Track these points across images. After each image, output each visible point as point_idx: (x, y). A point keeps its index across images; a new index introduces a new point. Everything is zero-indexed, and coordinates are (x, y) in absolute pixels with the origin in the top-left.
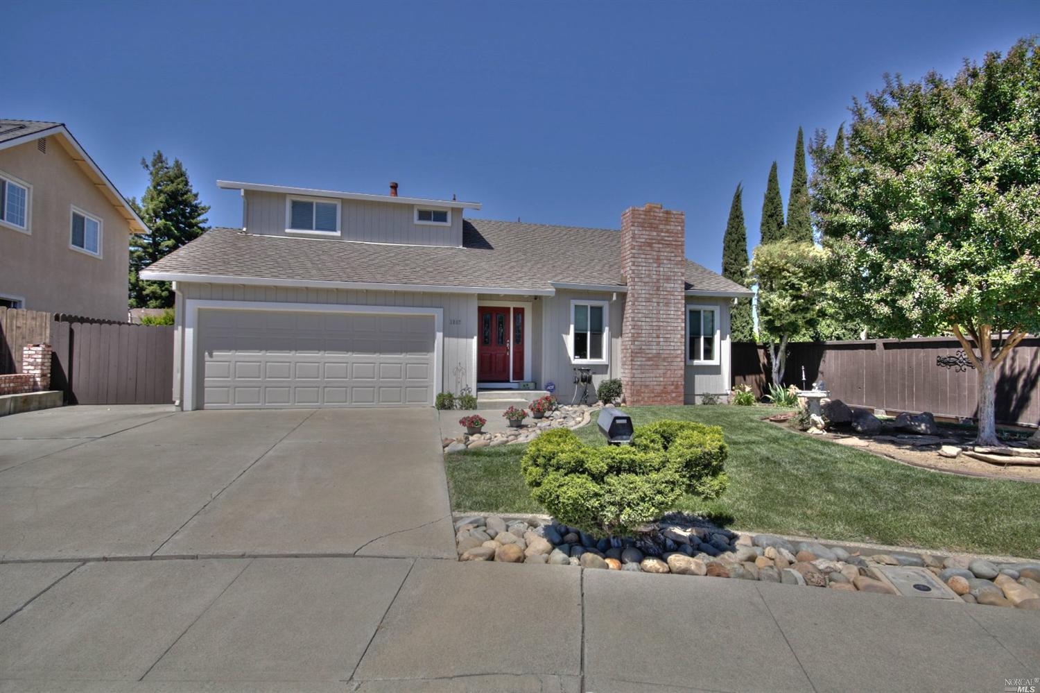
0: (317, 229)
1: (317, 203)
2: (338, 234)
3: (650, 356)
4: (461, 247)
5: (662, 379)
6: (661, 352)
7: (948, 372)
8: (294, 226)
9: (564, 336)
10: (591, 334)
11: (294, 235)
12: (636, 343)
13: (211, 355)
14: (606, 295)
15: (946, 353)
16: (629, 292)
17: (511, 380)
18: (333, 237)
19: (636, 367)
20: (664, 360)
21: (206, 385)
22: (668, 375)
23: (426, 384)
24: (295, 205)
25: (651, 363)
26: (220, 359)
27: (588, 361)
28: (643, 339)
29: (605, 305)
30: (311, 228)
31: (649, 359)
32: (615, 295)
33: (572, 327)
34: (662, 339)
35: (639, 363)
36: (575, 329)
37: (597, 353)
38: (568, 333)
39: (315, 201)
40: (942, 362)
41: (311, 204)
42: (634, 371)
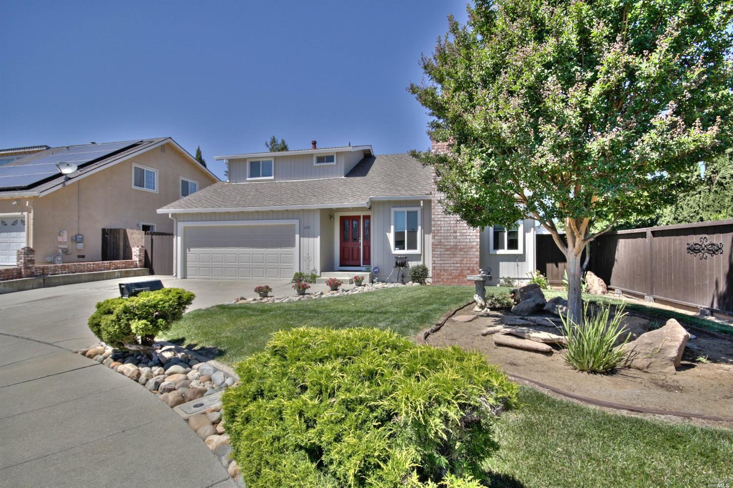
0: (263, 176)
1: (262, 161)
2: (272, 178)
3: (449, 247)
4: (343, 177)
5: (459, 265)
6: (458, 244)
8: (251, 176)
9: (388, 234)
10: (408, 232)
11: (251, 181)
12: (436, 238)
13: (189, 251)
14: (416, 203)
16: (432, 199)
17: (362, 265)
18: (270, 180)
19: (436, 256)
20: (461, 250)
21: (188, 266)
22: (465, 262)
23: (291, 267)
24: (252, 163)
25: (449, 252)
26: (193, 252)
27: (406, 252)
28: (442, 234)
29: (418, 210)
30: (259, 176)
31: (447, 250)
32: (422, 202)
33: (392, 227)
34: (459, 234)
35: (438, 253)
36: (395, 228)
37: (412, 245)
38: (390, 232)
39: (261, 160)
41: (259, 162)
42: (435, 259)
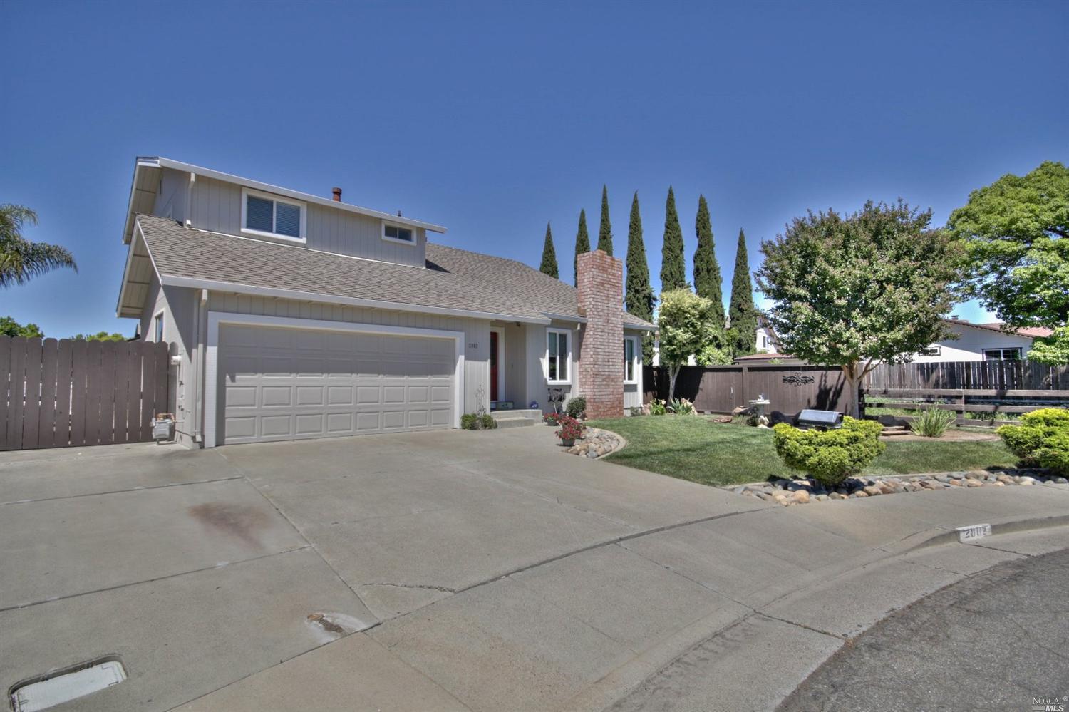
0: (278, 232)
1: (277, 202)
2: (303, 240)
3: (604, 377)
4: (424, 268)
5: (611, 396)
6: (611, 373)
7: (790, 386)
8: (249, 226)
9: (541, 359)
10: (560, 358)
11: (250, 236)
12: (596, 366)
13: (233, 379)
14: (570, 324)
15: (788, 374)
16: (589, 323)
18: (296, 244)
19: (596, 387)
20: (613, 380)
21: (227, 415)
22: (615, 393)
24: (250, 199)
25: (604, 383)
26: (246, 384)
27: (558, 382)
28: (600, 363)
29: (569, 333)
30: (270, 231)
31: (604, 380)
32: (579, 324)
33: (548, 351)
34: (611, 364)
35: (597, 383)
36: (550, 354)
37: (563, 376)
38: (544, 357)
39: (275, 200)
40: (785, 380)
41: (270, 203)
42: (595, 390)
